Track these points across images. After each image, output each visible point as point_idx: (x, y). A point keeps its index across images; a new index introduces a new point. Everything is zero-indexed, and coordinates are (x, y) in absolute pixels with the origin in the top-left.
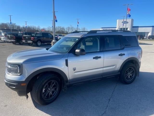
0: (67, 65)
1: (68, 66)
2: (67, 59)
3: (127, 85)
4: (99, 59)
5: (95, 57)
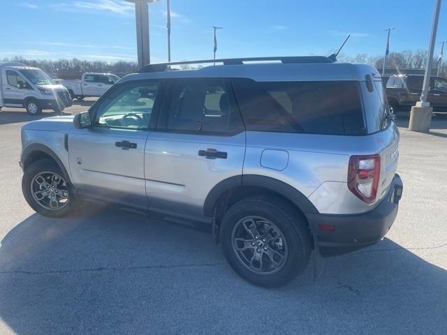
0: (67, 147)
1: (68, 150)
4: (131, 149)
5: (121, 141)
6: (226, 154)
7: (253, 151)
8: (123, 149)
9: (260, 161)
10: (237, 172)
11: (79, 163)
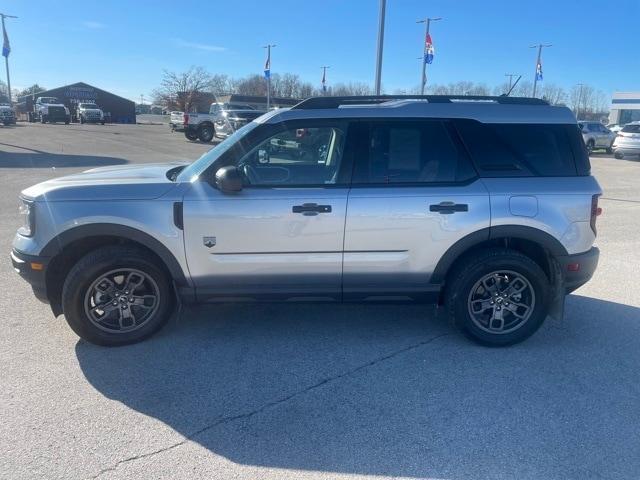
0: (179, 222)
1: (182, 228)
2: (179, 200)
3: (480, 351)
4: (320, 215)
5: (301, 205)
6: (466, 206)
7: (499, 199)
8: (306, 215)
9: (509, 209)
10: (483, 224)
11: (210, 245)
